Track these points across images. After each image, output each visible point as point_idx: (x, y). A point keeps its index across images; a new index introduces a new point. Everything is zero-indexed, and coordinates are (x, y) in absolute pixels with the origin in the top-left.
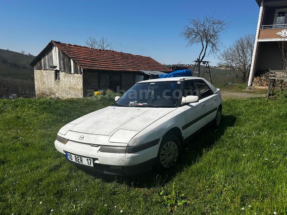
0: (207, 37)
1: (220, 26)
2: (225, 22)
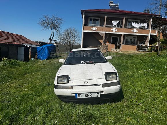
0: (54, 27)
1: (60, 21)
2: (63, 19)
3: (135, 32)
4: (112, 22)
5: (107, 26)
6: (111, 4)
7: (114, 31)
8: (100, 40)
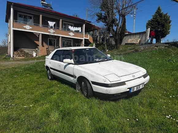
3: (71, 35)
4: (49, 22)
5: (43, 26)
6: (42, 2)
7: (52, 32)
8: (35, 42)
